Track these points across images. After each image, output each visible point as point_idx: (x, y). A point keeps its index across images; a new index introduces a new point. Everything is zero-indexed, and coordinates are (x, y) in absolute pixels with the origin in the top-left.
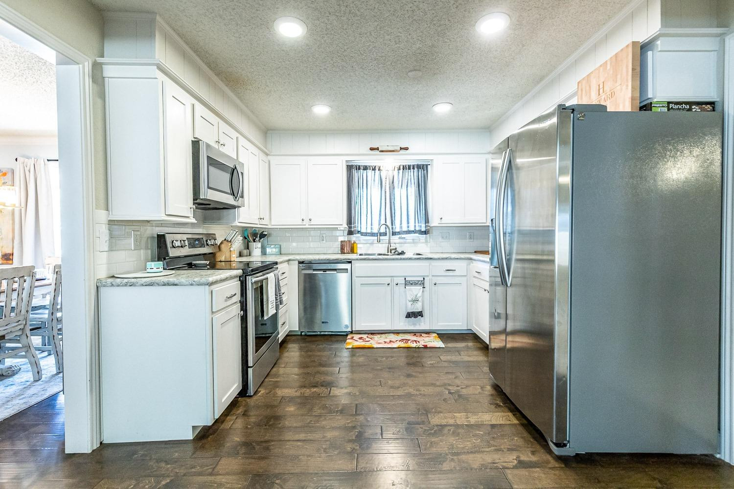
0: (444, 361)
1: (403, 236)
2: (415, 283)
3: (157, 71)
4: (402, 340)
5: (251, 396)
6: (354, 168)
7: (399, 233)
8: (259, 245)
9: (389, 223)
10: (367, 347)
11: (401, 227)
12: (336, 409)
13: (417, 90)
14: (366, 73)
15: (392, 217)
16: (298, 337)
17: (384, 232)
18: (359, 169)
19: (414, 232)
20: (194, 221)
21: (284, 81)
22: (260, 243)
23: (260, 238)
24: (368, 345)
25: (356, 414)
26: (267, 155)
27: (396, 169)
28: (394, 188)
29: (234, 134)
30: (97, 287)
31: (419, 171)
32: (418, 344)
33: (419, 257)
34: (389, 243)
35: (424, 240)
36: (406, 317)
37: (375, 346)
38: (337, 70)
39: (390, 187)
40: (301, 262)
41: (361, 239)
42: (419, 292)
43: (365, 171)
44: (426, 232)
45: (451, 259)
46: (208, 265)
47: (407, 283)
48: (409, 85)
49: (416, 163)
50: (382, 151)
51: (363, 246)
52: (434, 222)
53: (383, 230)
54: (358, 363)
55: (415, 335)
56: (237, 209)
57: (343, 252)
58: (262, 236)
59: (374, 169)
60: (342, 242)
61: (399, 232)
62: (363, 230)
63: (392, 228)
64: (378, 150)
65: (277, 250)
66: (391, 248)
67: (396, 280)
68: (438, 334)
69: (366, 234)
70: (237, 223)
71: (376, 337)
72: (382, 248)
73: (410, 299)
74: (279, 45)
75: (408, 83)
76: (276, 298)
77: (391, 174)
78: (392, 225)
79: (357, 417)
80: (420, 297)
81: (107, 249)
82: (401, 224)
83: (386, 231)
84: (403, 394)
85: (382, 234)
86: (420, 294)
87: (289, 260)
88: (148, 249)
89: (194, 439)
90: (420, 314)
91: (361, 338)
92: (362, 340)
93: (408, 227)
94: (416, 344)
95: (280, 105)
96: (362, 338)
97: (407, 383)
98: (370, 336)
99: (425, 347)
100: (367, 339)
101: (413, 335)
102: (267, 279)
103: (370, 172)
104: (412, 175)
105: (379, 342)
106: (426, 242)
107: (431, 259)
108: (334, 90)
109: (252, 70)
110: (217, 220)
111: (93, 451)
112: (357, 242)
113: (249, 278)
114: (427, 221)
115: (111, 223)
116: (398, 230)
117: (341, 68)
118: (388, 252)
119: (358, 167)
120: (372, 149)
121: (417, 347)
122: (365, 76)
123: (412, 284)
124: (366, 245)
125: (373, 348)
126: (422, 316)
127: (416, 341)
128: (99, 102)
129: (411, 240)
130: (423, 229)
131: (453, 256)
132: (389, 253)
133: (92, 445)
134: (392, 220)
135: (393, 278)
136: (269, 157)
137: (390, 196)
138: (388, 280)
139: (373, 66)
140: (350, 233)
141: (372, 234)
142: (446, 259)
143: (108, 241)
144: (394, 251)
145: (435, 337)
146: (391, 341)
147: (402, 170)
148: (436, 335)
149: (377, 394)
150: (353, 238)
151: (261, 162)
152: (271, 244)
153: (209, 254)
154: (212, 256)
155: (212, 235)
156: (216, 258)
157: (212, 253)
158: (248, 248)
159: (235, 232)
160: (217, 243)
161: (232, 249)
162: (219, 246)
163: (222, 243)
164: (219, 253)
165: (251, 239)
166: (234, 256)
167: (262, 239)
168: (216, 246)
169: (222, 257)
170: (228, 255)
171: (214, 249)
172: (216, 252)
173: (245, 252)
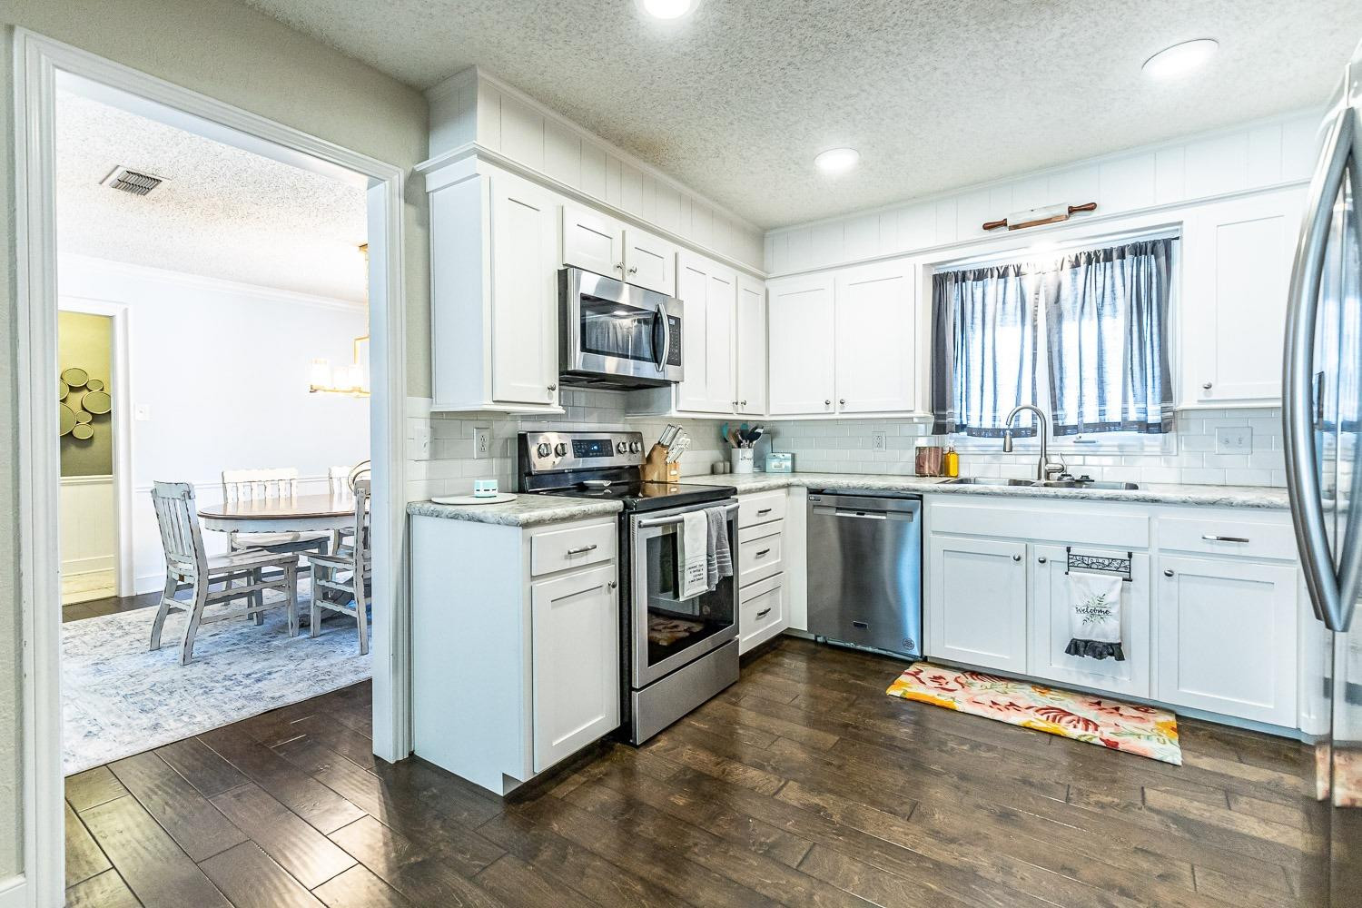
0: (1151, 809)
1: (1086, 437)
2: (1102, 566)
3: (479, 161)
4: (1048, 710)
5: (637, 747)
6: (951, 280)
7: (1075, 429)
8: (749, 453)
9: (1044, 405)
10: (937, 704)
11: (1081, 414)
12: (763, 839)
13: (1063, 36)
14: (891, 37)
15: (1053, 388)
16: (805, 644)
17: (1030, 426)
18: (964, 280)
19: (1123, 426)
20: (561, 411)
21: (729, 121)
22: (752, 449)
23: (751, 442)
24: (942, 698)
25: (797, 871)
26: (764, 279)
27: (1067, 266)
28: (1060, 317)
29: (668, 249)
30: (408, 515)
31: (1139, 263)
32: (1091, 730)
33: (1131, 494)
34: (1044, 454)
35: (1158, 449)
36: (1068, 651)
37: (959, 707)
38: (818, 56)
39: (1047, 314)
40: (813, 491)
41: (969, 444)
42: (1110, 591)
43: (980, 283)
44: (1162, 428)
45: (1230, 505)
46: (607, 488)
47: (1074, 562)
48: (1029, 27)
49: (1130, 242)
50: (1016, 227)
51: (972, 458)
52: (1188, 396)
53: (1026, 420)
54: (893, 738)
55: (1099, 703)
56: (673, 385)
57: (920, 472)
58: (755, 436)
59: (1003, 275)
60: (920, 449)
61: (1075, 427)
62: (974, 423)
63: (1055, 417)
64: (1006, 225)
65: (789, 464)
66: (1050, 466)
67: (1040, 551)
68: (1178, 717)
69: (980, 432)
70: (673, 413)
71: (978, 685)
72: (1024, 466)
73: (1081, 605)
74: (672, 45)
75: (1023, 24)
76: (708, 561)
77: (1050, 280)
78: (1054, 408)
79: (793, 880)
80: (1114, 603)
81: (426, 455)
82: (1081, 405)
83: (1035, 425)
84: (953, 862)
85: (1017, 433)
86: (1113, 596)
87: (788, 486)
88: (507, 457)
89: (504, 797)
90: (1115, 651)
91: (935, 679)
92: (936, 685)
93: (1102, 413)
94: (1084, 733)
95: (752, 172)
96: (940, 678)
97: (986, 837)
98: (963, 679)
99: (1111, 747)
100: (952, 685)
101: (1092, 704)
102: (682, 521)
103: (992, 284)
104: (1119, 277)
105: (979, 699)
106: (1165, 452)
107: (1155, 501)
108: (839, 108)
109: (662, 117)
110: (644, 407)
111: (397, 762)
112: (958, 450)
113: (636, 518)
114: (1167, 395)
115: (436, 416)
116: (1071, 420)
117: (822, 47)
118: (1039, 478)
119: (960, 275)
120: (988, 227)
121: (1083, 739)
122: (892, 48)
123: (1089, 566)
124: (982, 459)
125: (954, 711)
126: (1120, 657)
127: (1087, 722)
128: (419, 231)
129: (1116, 449)
130: (1154, 418)
131: (1240, 497)
132: (1044, 481)
133: (396, 753)
134: (1053, 396)
135: (1030, 544)
136: (768, 283)
137: (1049, 336)
138: (1019, 549)
139: (898, 14)
140: (940, 429)
141: (996, 433)
142: (1214, 504)
143: (428, 445)
144: (1058, 475)
145: (1164, 725)
146: (1011, 704)
147: (1083, 266)
148: (1171, 719)
149: (884, 838)
150: (949, 441)
151: (742, 294)
152: (779, 450)
153: (631, 467)
154: (635, 471)
155: (638, 435)
156: (645, 476)
157: (636, 467)
158: (729, 458)
159: (673, 430)
160: (640, 449)
161: (668, 460)
162: (650, 455)
163: (653, 449)
164: (648, 468)
165: (733, 442)
166: (673, 472)
167: (754, 442)
168: (639, 455)
169: (653, 474)
170: (662, 471)
171: (635, 460)
172: (643, 466)
173: (720, 467)
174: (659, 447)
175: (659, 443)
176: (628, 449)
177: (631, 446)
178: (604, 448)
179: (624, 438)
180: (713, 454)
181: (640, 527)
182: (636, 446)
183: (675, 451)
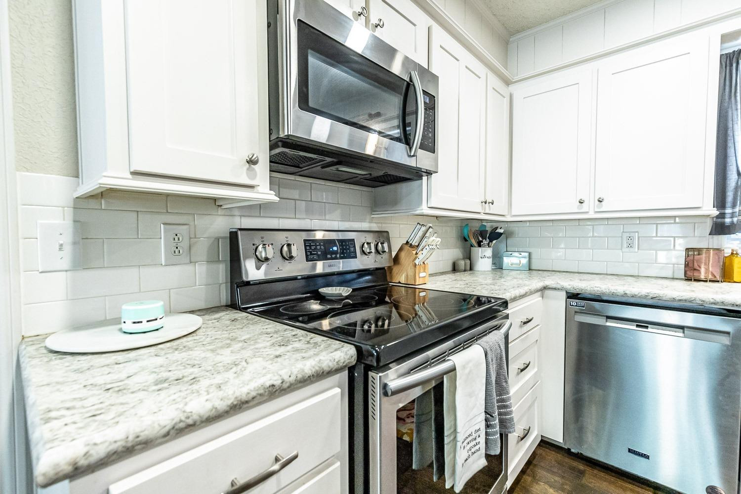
8: (488, 252)
20: (272, 197)
22: (491, 249)
23: (491, 241)
26: (507, 82)
29: (421, 18)
40: (572, 296)
56: (425, 178)
57: (693, 276)
58: (494, 235)
65: (525, 261)
70: (424, 209)
76: (486, 420)
81: (64, 262)
87: (545, 288)
102: (453, 369)
110: (392, 203)
113: (378, 379)
115: (86, 204)
140: (719, 229)
143: (67, 247)
151: (491, 92)
152: (513, 249)
153: (377, 269)
154: (381, 274)
155: (385, 234)
156: (391, 277)
157: (383, 269)
158: (468, 256)
159: (424, 229)
160: (386, 249)
161: (417, 262)
162: (397, 255)
163: (401, 249)
164: (395, 269)
165: (474, 242)
166: (422, 275)
167: (494, 242)
168: (385, 256)
169: (401, 277)
170: (410, 273)
171: (382, 262)
172: (390, 268)
173: (462, 264)
174: (407, 247)
175: (407, 242)
176: (373, 250)
177: (376, 246)
178: (346, 249)
179: (370, 238)
180: (454, 253)
181: (386, 394)
182: (383, 247)
183: (425, 251)
